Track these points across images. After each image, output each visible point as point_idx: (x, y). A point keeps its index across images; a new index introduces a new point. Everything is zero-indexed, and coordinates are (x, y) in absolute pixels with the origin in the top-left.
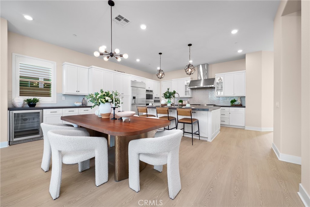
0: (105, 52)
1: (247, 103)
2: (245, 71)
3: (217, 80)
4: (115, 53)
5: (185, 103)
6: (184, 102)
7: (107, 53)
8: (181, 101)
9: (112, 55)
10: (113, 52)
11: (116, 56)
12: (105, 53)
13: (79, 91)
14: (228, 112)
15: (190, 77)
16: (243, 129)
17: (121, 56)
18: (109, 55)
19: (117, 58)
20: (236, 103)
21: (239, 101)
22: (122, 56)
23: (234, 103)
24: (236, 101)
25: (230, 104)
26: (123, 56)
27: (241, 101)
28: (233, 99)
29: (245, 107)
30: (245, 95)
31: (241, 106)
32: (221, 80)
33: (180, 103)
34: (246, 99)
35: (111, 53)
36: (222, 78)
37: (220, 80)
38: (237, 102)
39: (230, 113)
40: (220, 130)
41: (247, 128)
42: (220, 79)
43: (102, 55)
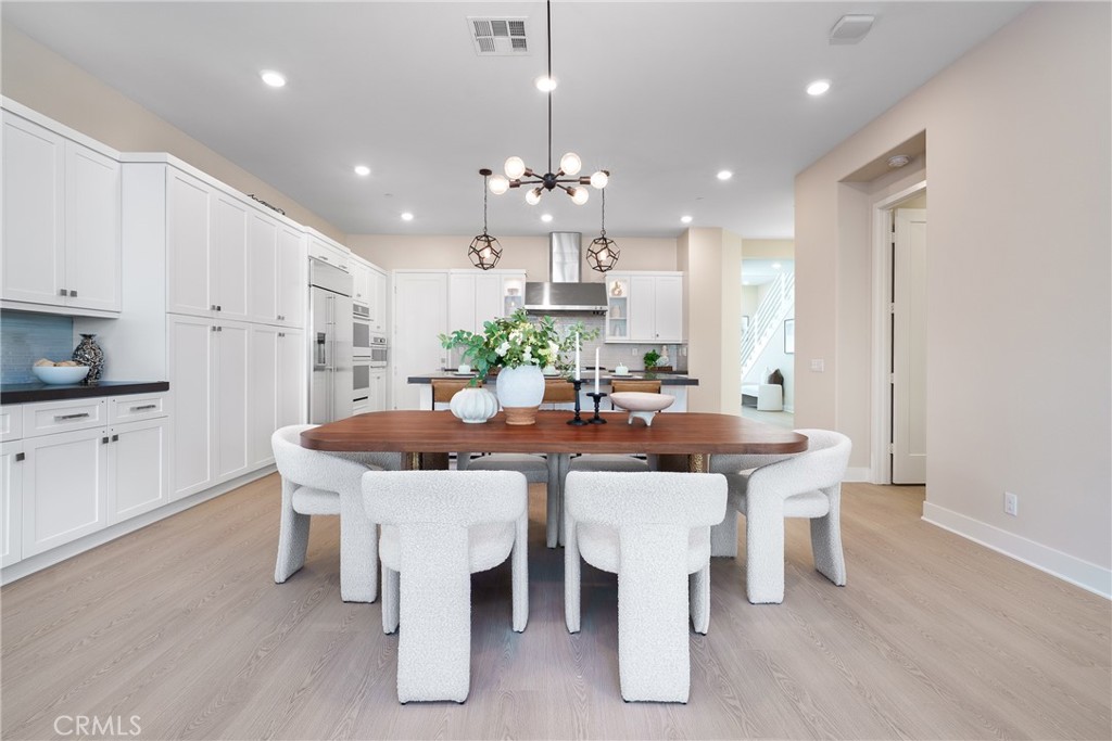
0: (526, 174)
4: (562, 174)
7: (533, 178)
9: (550, 182)
10: (554, 172)
11: (566, 185)
12: (527, 179)
13: (74, 294)
17: (585, 182)
18: (541, 185)
19: (570, 192)
22: (588, 183)
26: (592, 180)
35: (550, 174)
43: (518, 186)
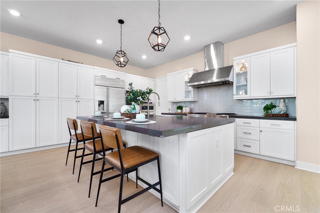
1: (300, 110)
2: (294, 44)
3: (237, 69)
5: (186, 110)
6: (184, 108)
8: (180, 108)
14: (258, 129)
15: (192, 68)
16: (290, 166)
20: (275, 111)
21: (281, 107)
23: (270, 111)
24: (274, 107)
25: (262, 114)
27: (286, 106)
28: (268, 103)
29: (294, 119)
30: (295, 94)
31: (286, 116)
32: (245, 68)
33: (179, 111)
34: (299, 103)
36: (247, 65)
37: (243, 69)
38: (277, 108)
39: (261, 131)
40: (235, 170)
41: (300, 165)
42: (244, 66)
